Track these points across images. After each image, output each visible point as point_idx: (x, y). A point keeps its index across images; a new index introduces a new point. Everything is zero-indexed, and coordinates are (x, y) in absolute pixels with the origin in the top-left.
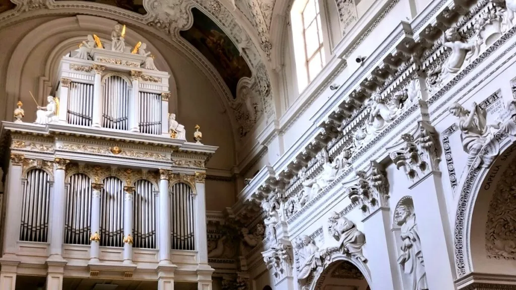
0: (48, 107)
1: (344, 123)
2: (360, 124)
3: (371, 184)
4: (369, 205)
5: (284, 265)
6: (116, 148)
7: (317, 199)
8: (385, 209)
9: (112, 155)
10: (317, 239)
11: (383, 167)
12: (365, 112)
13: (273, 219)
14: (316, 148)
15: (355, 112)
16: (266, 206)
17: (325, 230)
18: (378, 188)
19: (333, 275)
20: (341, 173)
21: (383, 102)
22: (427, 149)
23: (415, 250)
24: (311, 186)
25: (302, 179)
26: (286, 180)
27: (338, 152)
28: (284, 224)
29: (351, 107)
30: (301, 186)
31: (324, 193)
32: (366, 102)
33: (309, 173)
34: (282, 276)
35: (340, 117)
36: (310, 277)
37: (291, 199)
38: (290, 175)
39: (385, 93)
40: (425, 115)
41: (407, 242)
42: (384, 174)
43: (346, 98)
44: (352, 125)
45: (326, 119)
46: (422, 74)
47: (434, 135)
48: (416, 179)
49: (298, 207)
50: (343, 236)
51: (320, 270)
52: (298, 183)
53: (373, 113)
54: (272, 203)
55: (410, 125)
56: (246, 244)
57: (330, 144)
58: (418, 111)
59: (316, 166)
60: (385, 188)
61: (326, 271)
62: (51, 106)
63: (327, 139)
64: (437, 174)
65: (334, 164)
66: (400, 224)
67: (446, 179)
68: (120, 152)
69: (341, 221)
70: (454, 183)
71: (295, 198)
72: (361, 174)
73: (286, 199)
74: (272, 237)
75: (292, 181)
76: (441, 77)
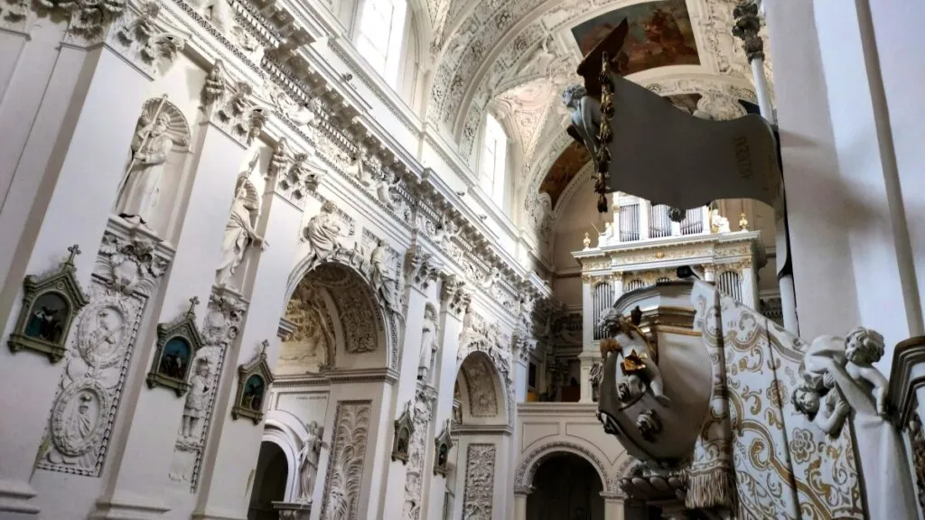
0: (607, 231)
6: (660, 254)
9: (657, 260)
62: (608, 231)
68: (663, 256)
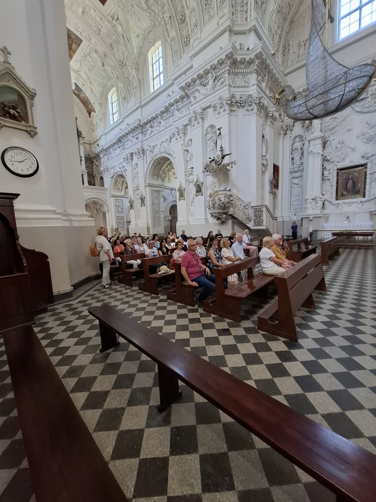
1: (123, 139)
2: (127, 141)
3: (129, 158)
4: (128, 163)
5: (106, 172)
7: (115, 157)
8: (132, 165)
10: (115, 167)
11: (132, 154)
12: (128, 138)
13: (103, 160)
14: (115, 144)
15: (126, 137)
16: (101, 155)
17: (117, 166)
18: (130, 159)
19: (119, 177)
20: (121, 152)
21: (133, 137)
22: (142, 153)
23: (137, 176)
24: (114, 153)
25: (111, 150)
26: (107, 150)
27: (121, 146)
28: (106, 162)
29: (125, 136)
30: (111, 152)
31: (117, 156)
32: (129, 136)
33: (113, 149)
34: (106, 175)
35: (122, 138)
36: (113, 177)
37: (108, 155)
38: (108, 149)
39: (133, 135)
40: (142, 144)
41: (136, 174)
42: (132, 156)
43: (124, 133)
44: (125, 140)
45: (118, 137)
46: (142, 133)
47: (144, 150)
48: (139, 160)
49: (110, 158)
50: (121, 169)
51: (116, 175)
52: (110, 151)
53: (130, 139)
54: (103, 155)
55: (139, 146)
56: (95, 164)
57: (119, 144)
58: (141, 143)
59: (115, 148)
60: (132, 159)
61: (117, 176)
63: (118, 142)
64: (144, 159)
65: (120, 149)
66: (135, 169)
67: (145, 161)
69: (121, 165)
70: (147, 162)
71: (109, 155)
72: (126, 155)
73: (107, 155)
74: (103, 164)
75: (108, 150)
76: (147, 135)
